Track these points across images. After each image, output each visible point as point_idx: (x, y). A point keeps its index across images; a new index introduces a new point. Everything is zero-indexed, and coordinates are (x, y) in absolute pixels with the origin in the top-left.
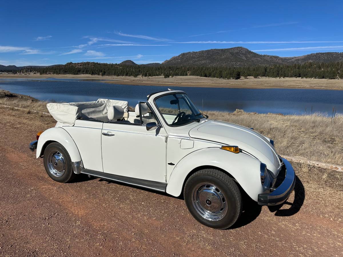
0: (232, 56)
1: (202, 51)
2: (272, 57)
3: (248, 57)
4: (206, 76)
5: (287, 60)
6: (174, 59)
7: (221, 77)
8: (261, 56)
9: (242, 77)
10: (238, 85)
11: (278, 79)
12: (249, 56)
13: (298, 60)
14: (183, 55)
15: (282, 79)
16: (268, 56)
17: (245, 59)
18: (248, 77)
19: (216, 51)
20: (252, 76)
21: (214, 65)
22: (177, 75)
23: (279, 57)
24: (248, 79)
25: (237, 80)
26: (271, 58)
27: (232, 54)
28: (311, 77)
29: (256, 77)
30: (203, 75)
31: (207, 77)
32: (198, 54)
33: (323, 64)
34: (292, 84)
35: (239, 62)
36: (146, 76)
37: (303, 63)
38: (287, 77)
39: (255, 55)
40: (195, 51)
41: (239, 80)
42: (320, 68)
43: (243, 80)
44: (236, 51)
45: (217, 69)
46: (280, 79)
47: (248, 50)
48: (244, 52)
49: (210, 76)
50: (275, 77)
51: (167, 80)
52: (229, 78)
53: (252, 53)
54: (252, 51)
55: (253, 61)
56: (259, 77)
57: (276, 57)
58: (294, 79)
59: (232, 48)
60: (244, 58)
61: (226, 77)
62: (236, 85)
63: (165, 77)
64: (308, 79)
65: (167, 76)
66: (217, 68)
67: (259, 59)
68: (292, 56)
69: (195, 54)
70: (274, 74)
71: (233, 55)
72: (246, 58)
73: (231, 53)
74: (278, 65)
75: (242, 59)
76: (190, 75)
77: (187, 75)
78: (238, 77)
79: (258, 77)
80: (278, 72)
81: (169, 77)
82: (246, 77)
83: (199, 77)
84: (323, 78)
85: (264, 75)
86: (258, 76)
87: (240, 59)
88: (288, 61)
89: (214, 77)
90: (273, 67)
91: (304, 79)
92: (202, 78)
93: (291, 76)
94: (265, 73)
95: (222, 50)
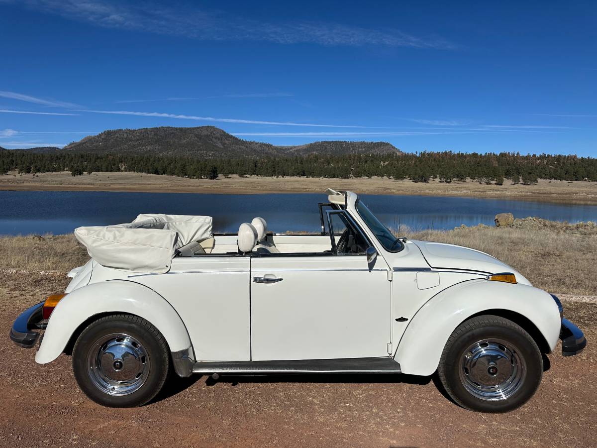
0: (198, 140)
1: (144, 129)
2: (262, 145)
3: (225, 144)
4: (156, 172)
5: (284, 150)
6: (90, 140)
7: (186, 175)
8: (245, 142)
9: (221, 176)
10: (217, 188)
11: (275, 178)
12: (226, 141)
13: (298, 151)
14: (109, 133)
15: (281, 178)
16: (256, 143)
17: (222, 147)
18: (230, 176)
19: (171, 130)
20: (236, 174)
21: (170, 154)
22: (99, 169)
23: (272, 145)
24: (231, 179)
25: (212, 181)
26: (260, 146)
27: (199, 137)
28: (319, 175)
29: (242, 175)
30: (150, 170)
31: (158, 174)
32: (138, 134)
33: (331, 157)
34: (297, 186)
35: (213, 151)
36: (28, 171)
37: (306, 156)
38: (287, 176)
39: (236, 141)
40: (132, 128)
41: (215, 180)
42: (329, 163)
43: (223, 180)
44: (205, 133)
45: (176, 161)
46: (278, 178)
47: (225, 133)
48: (218, 135)
49: (164, 172)
50: (270, 176)
51: (77, 179)
52: (199, 177)
53: (231, 137)
54: (231, 134)
55: (233, 150)
56: (247, 176)
57: (269, 146)
58: (297, 178)
59: (198, 128)
60: (220, 145)
61: (193, 175)
62: (214, 188)
63: (74, 175)
64: (316, 179)
65: (77, 172)
66: (175, 158)
67: (243, 147)
68: (290, 145)
69: (131, 133)
70: (269, 171)
71: (200, 139)
72: (223, 145)
73: (196, 136)
74: (272, 158)
75: (216, 146)
76: (126, 170)
77: (119, 170)
78: (214, 176)
79: (245, 176)
80: (274, 167)
81: (81, 173)
82: (226, 175)
83: (144, 174)
84: (334, 177)
85: (254, 172)
86: (245, 174)
87: (213, 145)
88: (286, 152)
89: (173, 174)
90: (266, 161)
91: (311, 179)
92: (151, 177)
93: (293, 175)
94: (256, 170)
95: (181, 129)
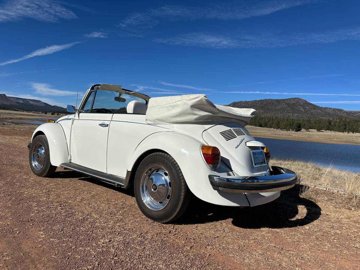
0: (288, 107)
1: (255, 100)
2: (334, 110)
3: (306, 109)
4: (261, 126)
5: (353, 114)
7: (279, 128)
8: (322, 108)
9: (303, 130)
11: (346, 133)
12: (307, 107)
14: (235, 104)
15: (351, 134)
16: (330, 109)
17: (304, 111)
18: (310, 130)
19: (271, 101)
20: (315, 129)
21: (269, 115)
23: (343, 110)
24: (310, 132)
25: (297, 132)
26: (333, 111)
27: (289, 105)
29: (319, 130)
30: (257, 124)
31: (262, 127)
32: (251, 104)
35: (297, 113)
38: (356, 132)
39: (315, 107)
40: (248, 100)
41: (299, 132)
43: (305, 133)
44: (293, 102)
45: (273, 120)
46: (349, 134)
47: (306, 102)
48: (302, 104)
49: (266, 126)
50: (342, 132)
52: (288, 130)
53: (311, 104)
54: (311, 102)
55: (312, 113)
56: (323, 131)
57: (340, 110)
59: (288, 99)
60: (302, 109)
61: (284, 129)
66: (272, 118)
67: (320, 111)
69: (247, 103)
70: (341, 128)
71: (289, 106)
72: (304, 110)
73: (286, 104)
74: (344, 119)
75: (299, 110)
78: (298, 129)
79: (322, 131)
80: (345, 126)
82: (307, 129)
85: (329, 128)
86: (321, 129)
87: (298, 110)
88: (355, 115)
89: (271, 127)
90: (338, 121)
92: (257, 128)
94: (330, 127)
95: (276, 100)
